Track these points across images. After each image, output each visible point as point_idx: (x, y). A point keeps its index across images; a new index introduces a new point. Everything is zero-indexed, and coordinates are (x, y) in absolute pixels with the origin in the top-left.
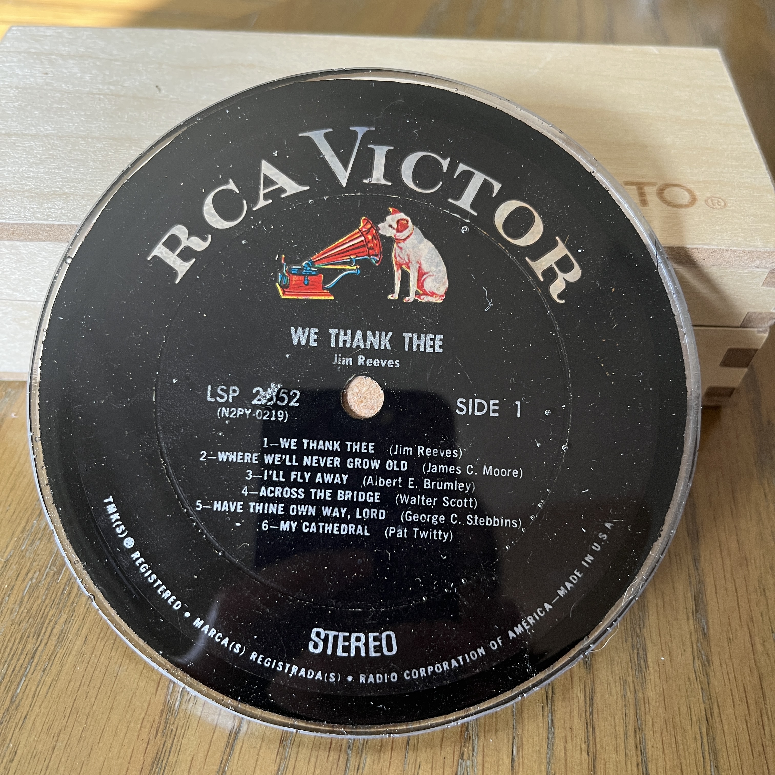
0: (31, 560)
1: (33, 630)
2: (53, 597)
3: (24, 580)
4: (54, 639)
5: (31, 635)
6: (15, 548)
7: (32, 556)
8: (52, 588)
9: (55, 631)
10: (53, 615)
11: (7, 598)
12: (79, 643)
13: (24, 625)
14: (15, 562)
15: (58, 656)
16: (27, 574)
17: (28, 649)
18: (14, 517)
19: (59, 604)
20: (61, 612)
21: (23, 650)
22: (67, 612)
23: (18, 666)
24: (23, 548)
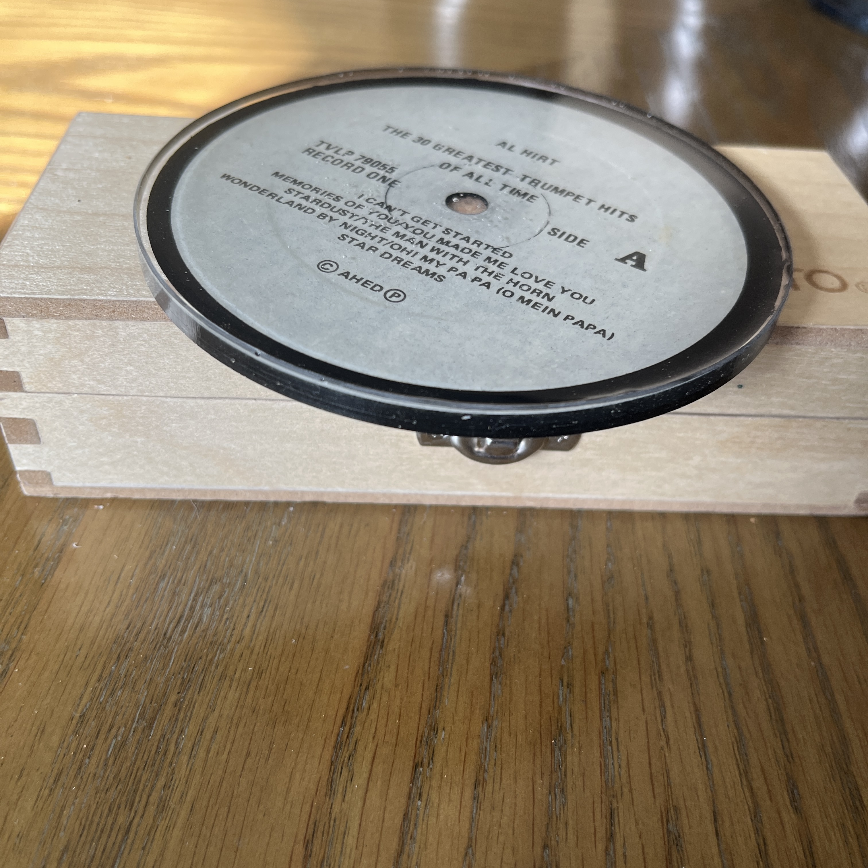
0: (113, 713)
1: (124, 799)
2: (145, 757)
3: (106, 738)
4: (152, 809)
5: (123, 806)
6: (92, 699)
7: (114, 710)
8: (143, 747)
9: (152, 799)
10: (147, 780)
11: (87, 761)
12: (184, 813)
13: (113, 793)
14: (94, 716)
15: (159, 828)
16: (110, 730)
17: (119, 823)
18: (87, 663)
19: (153, 765)
20: (157, 775)
21: (113, 824)
22: (165, 774)
23: (110, 844)
24: (101, 699)
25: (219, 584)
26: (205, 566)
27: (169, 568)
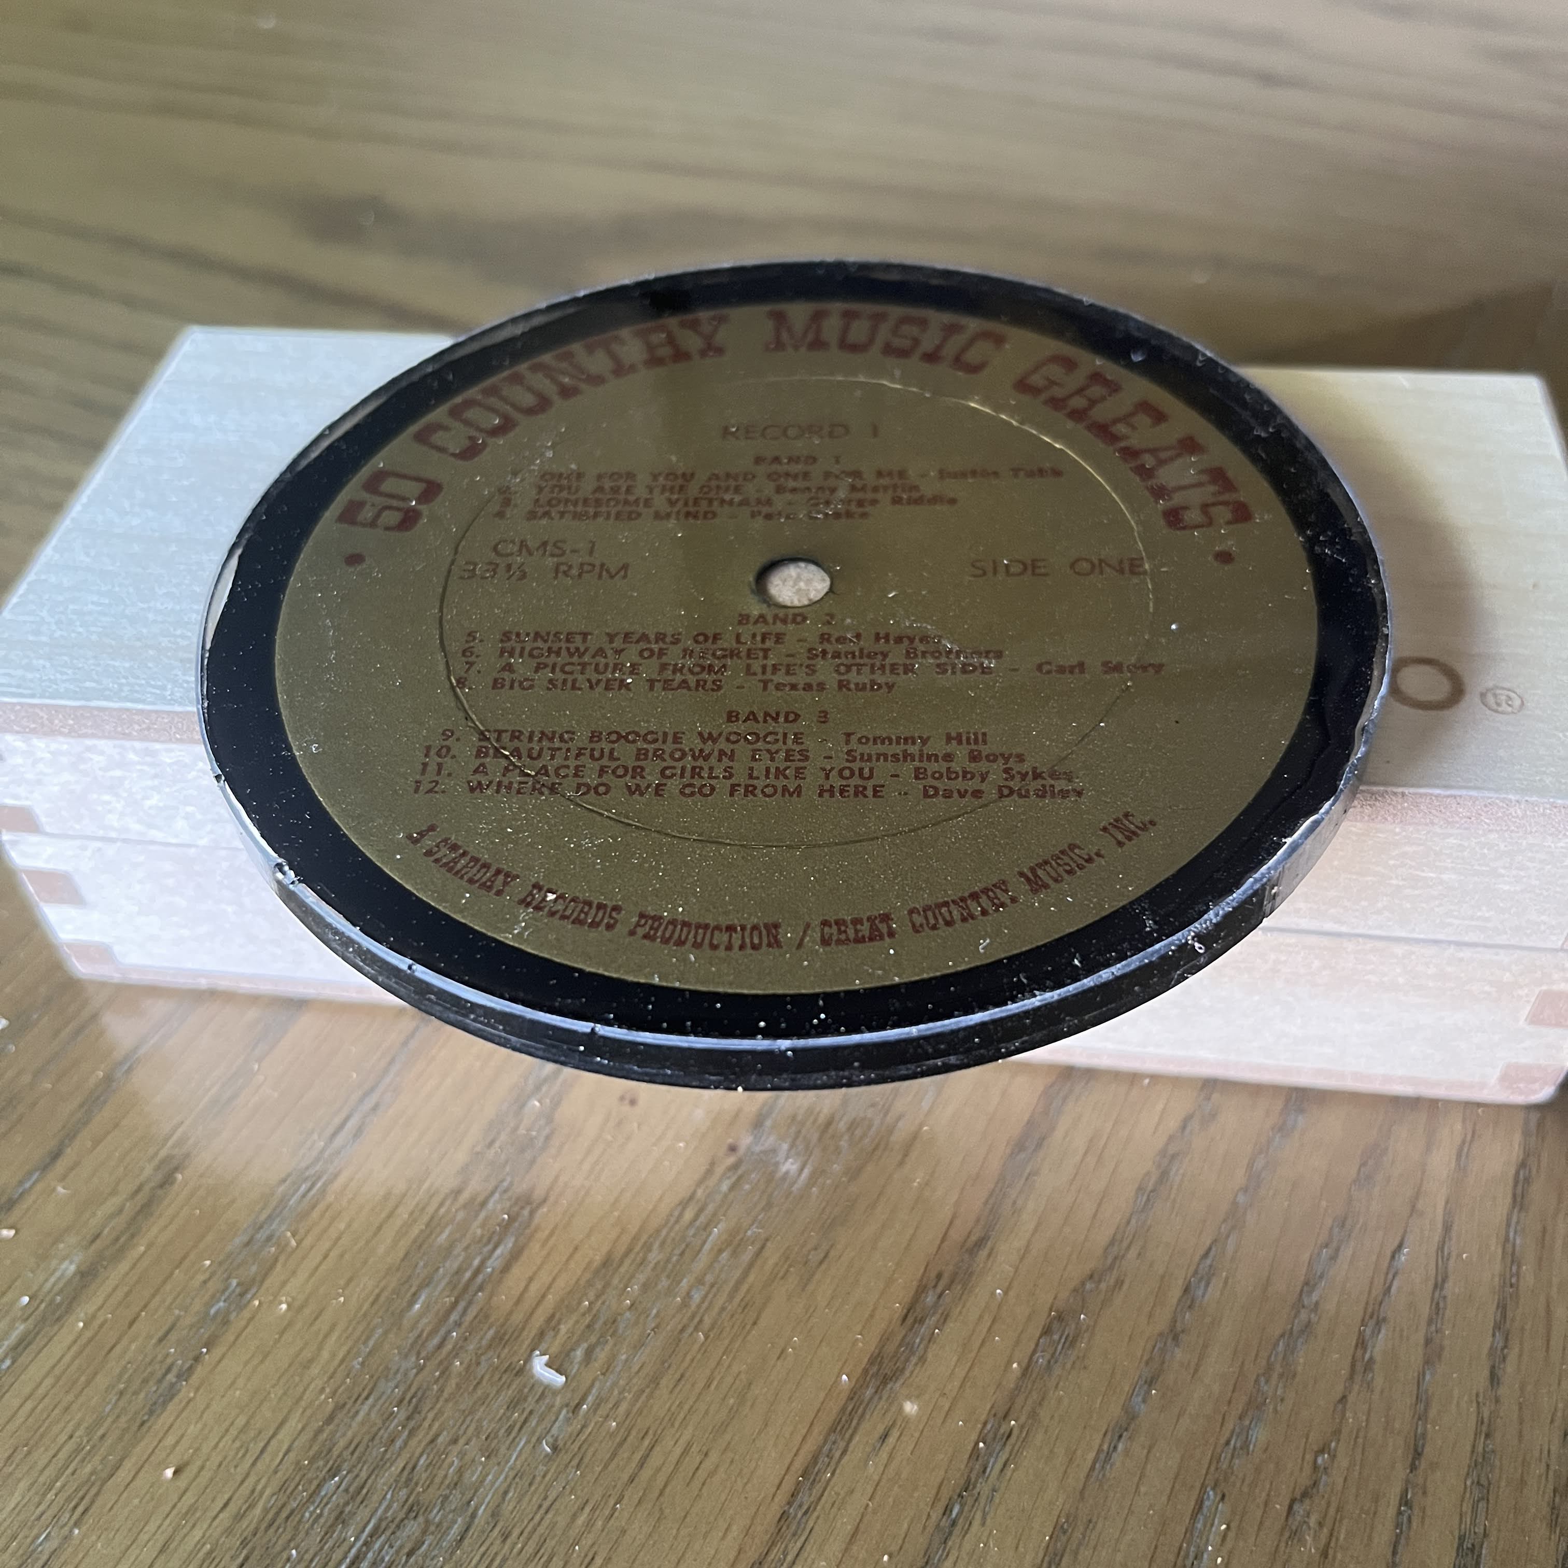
25: (421, 1519)
26: (414, 1468)
27: (352, 1453)
